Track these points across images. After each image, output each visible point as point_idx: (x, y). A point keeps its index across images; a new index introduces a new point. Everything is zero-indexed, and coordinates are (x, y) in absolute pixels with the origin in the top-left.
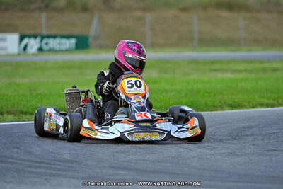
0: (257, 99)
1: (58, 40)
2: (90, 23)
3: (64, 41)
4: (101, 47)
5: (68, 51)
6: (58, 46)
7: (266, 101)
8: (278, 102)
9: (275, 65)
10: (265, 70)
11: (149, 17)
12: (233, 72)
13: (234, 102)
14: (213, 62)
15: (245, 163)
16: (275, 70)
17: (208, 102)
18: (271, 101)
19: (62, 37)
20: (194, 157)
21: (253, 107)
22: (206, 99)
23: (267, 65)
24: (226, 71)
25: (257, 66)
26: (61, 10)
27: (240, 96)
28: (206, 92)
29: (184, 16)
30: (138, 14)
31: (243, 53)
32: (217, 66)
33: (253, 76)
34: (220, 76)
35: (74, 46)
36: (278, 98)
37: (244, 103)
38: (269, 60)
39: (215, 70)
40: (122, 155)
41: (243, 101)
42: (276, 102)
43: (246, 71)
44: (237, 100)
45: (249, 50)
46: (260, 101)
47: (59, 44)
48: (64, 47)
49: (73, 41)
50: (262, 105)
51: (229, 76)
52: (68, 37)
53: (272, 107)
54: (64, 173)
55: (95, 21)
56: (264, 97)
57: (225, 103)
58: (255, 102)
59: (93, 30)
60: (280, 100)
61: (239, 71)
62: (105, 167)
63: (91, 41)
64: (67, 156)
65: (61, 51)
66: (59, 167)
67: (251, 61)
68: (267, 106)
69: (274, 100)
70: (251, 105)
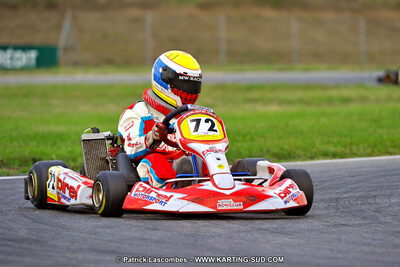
0: (317, 146)
1: (9, 53)
2: (59, 27)
3: (18, 54)
4: (76, 64)
5: (24, 69)
6: (9, 62)
7: (331, 149)
8: (351, 149)
9: (347, 93)
10: (330, 101)
11: (149, 17)
12: (281, 102)
13: (282, 149)
14: (250, 88)
15: (299, 245)
16: (347, 101)
17: (242, 150)
18: (339, 149)
19: (16, 48)
20: (220, 235)
21: (312, 158)
22: (239, 144)
23: (334, 93)
24: (269, 101)
25: (318, 93)
26: (14, 7)
27: (291, 140)
28: (239, 134)
29: (204, 16)
30: (134, 12)
31: (296, 75)
32: (255, 94)
33: (312, 109)
34: (260, 109)
35: (33, 62)
36: (351, 144)
37: (298, 152)
38: (337, 85)
39: (254, 101)
40: (109, 231)
41: (297, 148)
42: (347, 151)
43: (301, 101)
44: (286, 147)
45: (306, 70)
47: (11, 59)
48: (18, 64)
49: (33, 54)
50: (326, 155)
51: (273, 109)
52: (25, 48)
53: (342, 157)
54: (19, 259)
55: (67, 24)
56: (328, 143)
57: (268, 151)
58: (315, 150)
59: (63, 38)
60: (354, 148)
61: (291, 103)
62: (81, 250)
63: (60, 54)
64: (23, 233)
65: (14, 70)
66: (10, 249)
67: (308, 86)
68: (335, 155)
69: (345, 147)
70: (309, 155)
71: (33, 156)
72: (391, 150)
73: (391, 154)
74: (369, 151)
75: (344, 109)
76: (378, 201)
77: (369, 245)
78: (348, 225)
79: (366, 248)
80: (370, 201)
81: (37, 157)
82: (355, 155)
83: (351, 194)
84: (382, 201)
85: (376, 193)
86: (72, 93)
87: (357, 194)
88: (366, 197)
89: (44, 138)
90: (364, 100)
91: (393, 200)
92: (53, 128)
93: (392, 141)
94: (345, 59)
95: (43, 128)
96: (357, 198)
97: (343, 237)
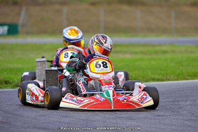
0: (150, 75)
2: (19, 14)
4: (28, 33)
5: (1, 35)
7: (157, 77)
8: (167, 77)
9: (165, 48)
10: (156, 52)
11: (65, 9)
12: (132, 53)
13: (132, 77)
16: (165, 52)
18: (161, 77)
20: (99, 120)
21: (147, 81)
23: (158, 48)
24: (125, 52)
25: (150, 49)
27: (136, 72)
30: (57, 7)
31: (139, 39)
32: (118, 49)
33: (147, 57)
34: (121, 56)
35: (6, 32)
36: (167, 74)
37: (140, 78)
38: (160, 45)
39: (117, 52)
40: (43, 118)
41: (139, 76)
42: (165, 78)
43: (142, 53)
44: (134, 76)
45: (144, 36)
46: (153, 76)
49: (6, 28)
50: (153, 80)
51: (128, 56)
52: (2, 25)
53: (162, 80)
55: (23, 13)
56: (155, 74)
58: (148, 77)
59: (21, 20)
60: (168, 77)
61: (136, 53)
62: (29, 127)
63: (20, 28)
67: (145, 45)
68: (158, 80)
69: (164, 75)
70: (145, 80)
71: (5, 79)
72: (187, 77)
73: (186, 79)
74: (176, 78)
75: (163, 57)
76: (180, 103)
77: (175, 125)
78: (164, 116)
79: (173, 127)
80: (176, 103)
81: (7, 80)
82: (169, 80)
83: (166, 100)
84: (182, 103)
85: (179, 99)
86: (25, 48)
87: (169, 100)
88: (174, 102)
89: (11, 71)
90: (174, 52)
91: (187, 103)
92: (15, 66)
93: (187, 73)
94: (164, 31)
95: (10, 66)
96: (169, 102)
97: (162, 122)
